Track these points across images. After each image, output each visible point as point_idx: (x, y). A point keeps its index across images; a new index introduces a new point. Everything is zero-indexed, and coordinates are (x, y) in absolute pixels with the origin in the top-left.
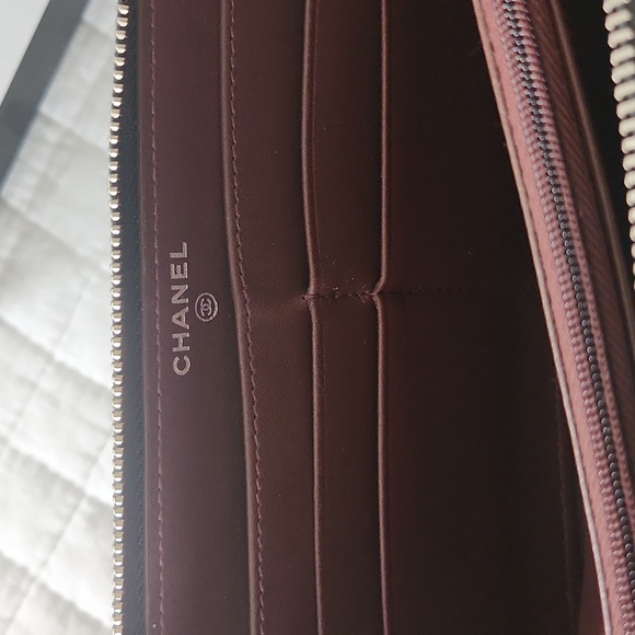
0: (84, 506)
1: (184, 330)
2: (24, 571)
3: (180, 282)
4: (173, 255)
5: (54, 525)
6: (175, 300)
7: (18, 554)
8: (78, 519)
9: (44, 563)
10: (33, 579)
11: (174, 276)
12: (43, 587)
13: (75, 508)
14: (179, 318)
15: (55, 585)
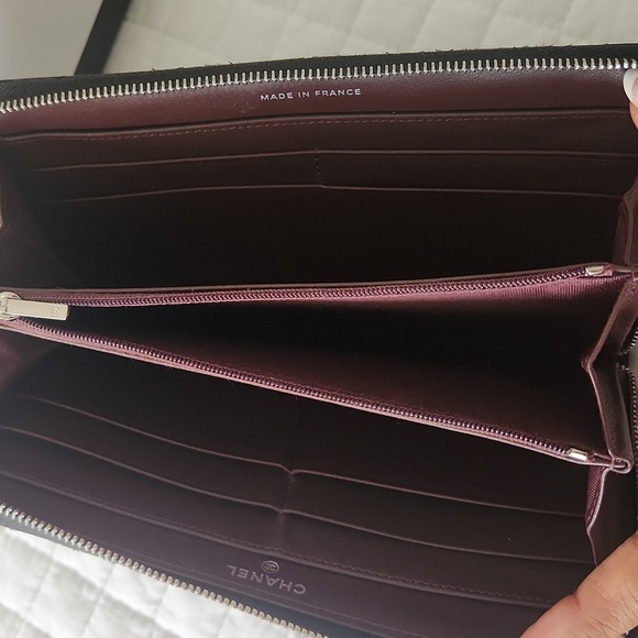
0: (53, 569)
1: (279, 582)
2: (16, 616)
3: (250, 574)
4: (233, 573)
5: (34, 583)
6: (259, 581)
7: (11, 604)
8: (49, 578)
9: (29, 609)
10: (23, 620)
11: (245, 577)
12: (29, 625)
13: (47, 570)
14: (271, 582)
15: (36, 623)
